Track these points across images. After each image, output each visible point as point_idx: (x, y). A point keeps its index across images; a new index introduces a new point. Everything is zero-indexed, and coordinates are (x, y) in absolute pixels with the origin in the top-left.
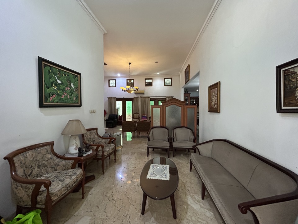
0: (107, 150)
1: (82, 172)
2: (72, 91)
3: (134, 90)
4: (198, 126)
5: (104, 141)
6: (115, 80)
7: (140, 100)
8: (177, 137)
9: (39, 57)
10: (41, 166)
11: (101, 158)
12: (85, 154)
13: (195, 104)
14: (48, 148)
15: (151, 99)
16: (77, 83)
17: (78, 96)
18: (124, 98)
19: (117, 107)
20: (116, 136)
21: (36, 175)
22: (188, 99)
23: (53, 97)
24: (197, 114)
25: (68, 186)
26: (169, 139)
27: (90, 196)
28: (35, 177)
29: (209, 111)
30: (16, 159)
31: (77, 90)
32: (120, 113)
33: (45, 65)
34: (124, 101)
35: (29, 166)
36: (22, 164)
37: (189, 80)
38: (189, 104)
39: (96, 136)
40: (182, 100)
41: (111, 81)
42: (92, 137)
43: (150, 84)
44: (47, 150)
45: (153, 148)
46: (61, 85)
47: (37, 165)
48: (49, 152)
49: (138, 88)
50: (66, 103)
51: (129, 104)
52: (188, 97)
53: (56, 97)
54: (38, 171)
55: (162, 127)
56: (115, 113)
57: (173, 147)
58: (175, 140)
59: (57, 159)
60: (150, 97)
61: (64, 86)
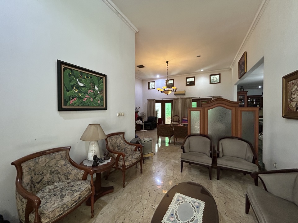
0: (129, 160)
1: (90, 187)
2: (96, 94)
3: (171, 91)
4: (262, 135)
5: (130, 147)
6: (155, 82)
7: (180, 101)
8: (224, 151)
9: (58, 60)
10: (53, 172)
11: (121, 168)
12: (102, 163)
13: (255, 106)
14: (63, 154)
15: (193, 99)
16: (101, 85)
17: (103, 99)
18: (163, 100)
19: (156, 109)
20: (146, 141)
21: (47, 182)
22: (244, 99)
23: (74, 100)
24: (260, 119)
25: (65, 206)
26: (211, 154)
27: (101, 216)
28: (46, 184)
29: (284, 117)
30: (24, 165)
31: (101, 92)
32: (159, 116)
33: (65, 69)
34: (163, 102)
35: (39, 173)
36: (30, 170)
37: (245, 73)
38: (246, 105)
39: (122, 141)
40: (235, 100)
41: (150, 84)
42: (118, 142)
43: (192, 83)
44: (62, 156)
45: (190, 163)
46: (83, 88)
47: (49, 172)
48: (63, 158)
49: (177, 89)
50: (88, 106)
51: (168, 106)
52: (244, 96)
53: (77, 100)
54: (50, 177)
55: (203, 135)
56: (154, 116)
57: (218, 165)
58: (221, 155)
59: (70, 166)
60: (191, 98)
61: (87, 89)
